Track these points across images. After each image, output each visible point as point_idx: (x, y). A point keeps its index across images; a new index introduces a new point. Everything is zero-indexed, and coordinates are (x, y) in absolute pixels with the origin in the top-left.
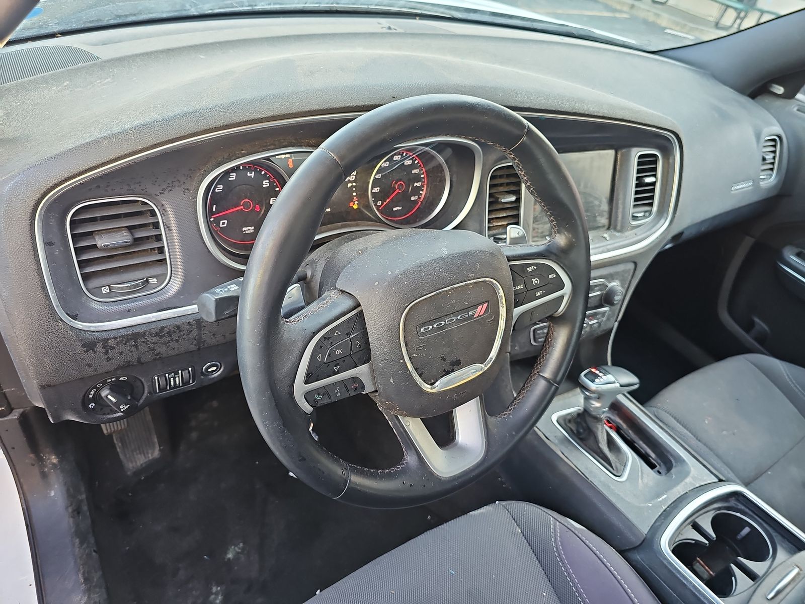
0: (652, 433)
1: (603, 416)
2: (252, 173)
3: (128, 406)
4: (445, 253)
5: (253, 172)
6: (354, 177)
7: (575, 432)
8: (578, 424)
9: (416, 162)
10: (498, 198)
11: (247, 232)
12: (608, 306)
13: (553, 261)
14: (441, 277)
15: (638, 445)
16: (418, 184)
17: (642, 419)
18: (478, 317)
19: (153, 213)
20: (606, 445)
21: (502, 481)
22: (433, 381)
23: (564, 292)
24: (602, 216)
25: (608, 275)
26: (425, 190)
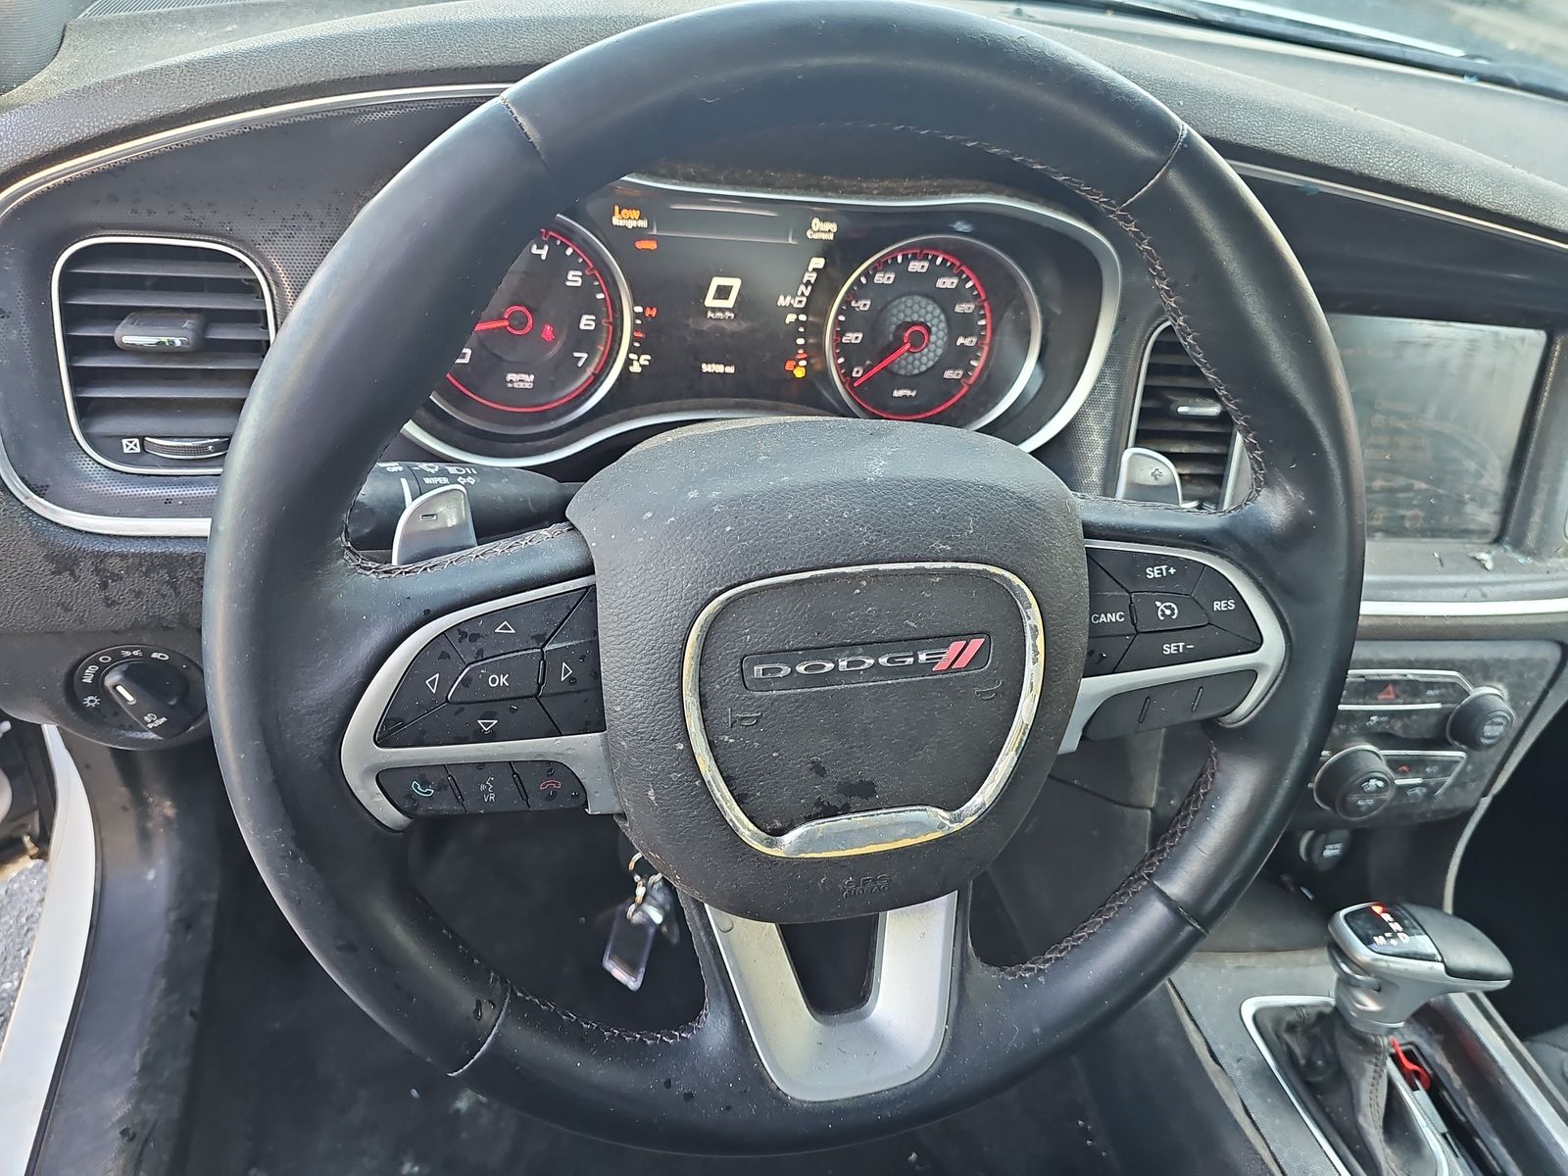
0: (1533, 1124)
1: (1384, 1041)
2: (542, 248)
3: (164, 719)
4: (878, 471)
5: (546, 247)
6: (804, 299)
7: (1302, 1062)
8: (1313, 1041)
9: (969, 285)
10: (1171, 401)
11: (516, 385)
12: (1464, 747)
13: (1232, 561)
14: (842, 533)
15: (1485, 1145)
16: (969, 341)
17: (1513, 1078)
18: (945, 672)
19: (251, 288)
20: (1380, 1123)
21: (1084, 1128)
22: (779, 825)
23: (1260, 661)
24: (1483, 504)
25: (1473, 661)
26: (983, 360)
